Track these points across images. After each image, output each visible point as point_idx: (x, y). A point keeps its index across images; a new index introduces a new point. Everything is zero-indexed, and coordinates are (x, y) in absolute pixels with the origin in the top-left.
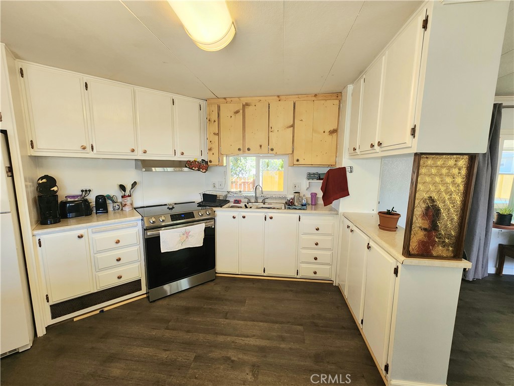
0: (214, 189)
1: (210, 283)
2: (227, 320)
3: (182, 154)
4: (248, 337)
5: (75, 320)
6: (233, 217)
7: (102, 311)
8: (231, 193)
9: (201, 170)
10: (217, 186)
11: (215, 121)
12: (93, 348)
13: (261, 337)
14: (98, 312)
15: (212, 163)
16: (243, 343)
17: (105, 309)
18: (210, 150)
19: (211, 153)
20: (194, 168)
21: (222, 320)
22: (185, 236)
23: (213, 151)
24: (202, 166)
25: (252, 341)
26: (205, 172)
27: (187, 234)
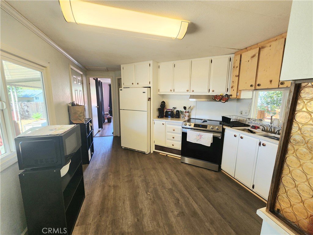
0: (241, 115)
1: (213, 171)
2: (198, 190)
3: (213, 91)
4: (197, 203)
5: (160, 153)
6: (235, 135)
7: (167, 155)
8: (251, 120)
9: (222, 101)
10: (244, 113)
11: (237, 67)
12: (155, 163)
13: (202, 210)
14: (166, 155)
15: (232, 97)
16: (191, 202)
17: (168, 155)
18: (232, 87)
19: (233, 89)
20: (216, 100)
21: (196, 188)
22: (199, 137)
23: (234, 88)
24: (225, 98)
25: (195, 206)
26: (224, 102)
27: (201, 136)
